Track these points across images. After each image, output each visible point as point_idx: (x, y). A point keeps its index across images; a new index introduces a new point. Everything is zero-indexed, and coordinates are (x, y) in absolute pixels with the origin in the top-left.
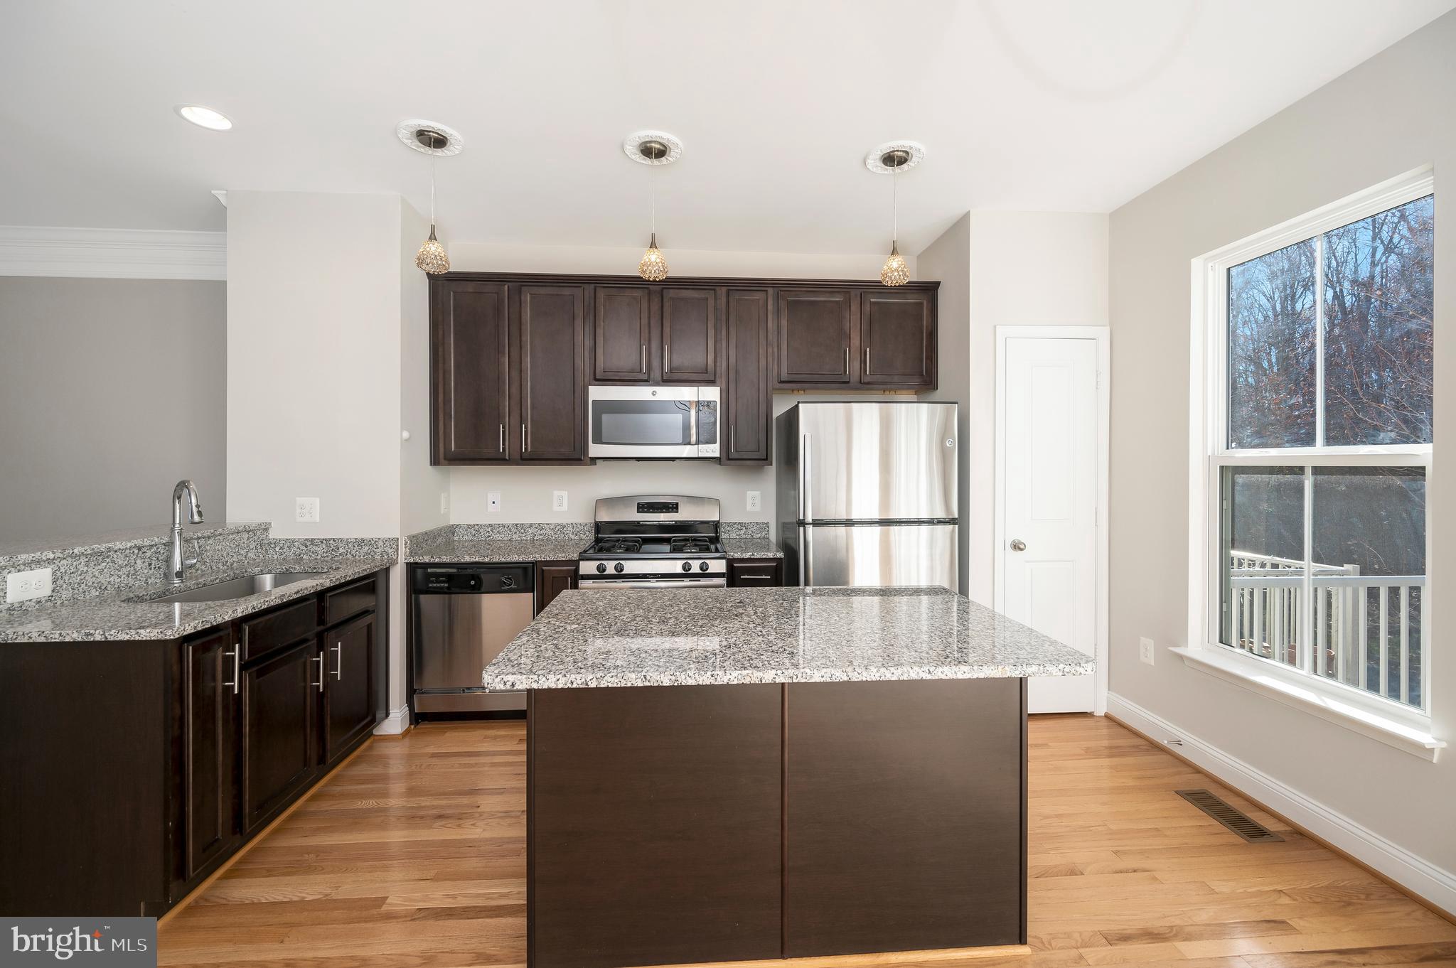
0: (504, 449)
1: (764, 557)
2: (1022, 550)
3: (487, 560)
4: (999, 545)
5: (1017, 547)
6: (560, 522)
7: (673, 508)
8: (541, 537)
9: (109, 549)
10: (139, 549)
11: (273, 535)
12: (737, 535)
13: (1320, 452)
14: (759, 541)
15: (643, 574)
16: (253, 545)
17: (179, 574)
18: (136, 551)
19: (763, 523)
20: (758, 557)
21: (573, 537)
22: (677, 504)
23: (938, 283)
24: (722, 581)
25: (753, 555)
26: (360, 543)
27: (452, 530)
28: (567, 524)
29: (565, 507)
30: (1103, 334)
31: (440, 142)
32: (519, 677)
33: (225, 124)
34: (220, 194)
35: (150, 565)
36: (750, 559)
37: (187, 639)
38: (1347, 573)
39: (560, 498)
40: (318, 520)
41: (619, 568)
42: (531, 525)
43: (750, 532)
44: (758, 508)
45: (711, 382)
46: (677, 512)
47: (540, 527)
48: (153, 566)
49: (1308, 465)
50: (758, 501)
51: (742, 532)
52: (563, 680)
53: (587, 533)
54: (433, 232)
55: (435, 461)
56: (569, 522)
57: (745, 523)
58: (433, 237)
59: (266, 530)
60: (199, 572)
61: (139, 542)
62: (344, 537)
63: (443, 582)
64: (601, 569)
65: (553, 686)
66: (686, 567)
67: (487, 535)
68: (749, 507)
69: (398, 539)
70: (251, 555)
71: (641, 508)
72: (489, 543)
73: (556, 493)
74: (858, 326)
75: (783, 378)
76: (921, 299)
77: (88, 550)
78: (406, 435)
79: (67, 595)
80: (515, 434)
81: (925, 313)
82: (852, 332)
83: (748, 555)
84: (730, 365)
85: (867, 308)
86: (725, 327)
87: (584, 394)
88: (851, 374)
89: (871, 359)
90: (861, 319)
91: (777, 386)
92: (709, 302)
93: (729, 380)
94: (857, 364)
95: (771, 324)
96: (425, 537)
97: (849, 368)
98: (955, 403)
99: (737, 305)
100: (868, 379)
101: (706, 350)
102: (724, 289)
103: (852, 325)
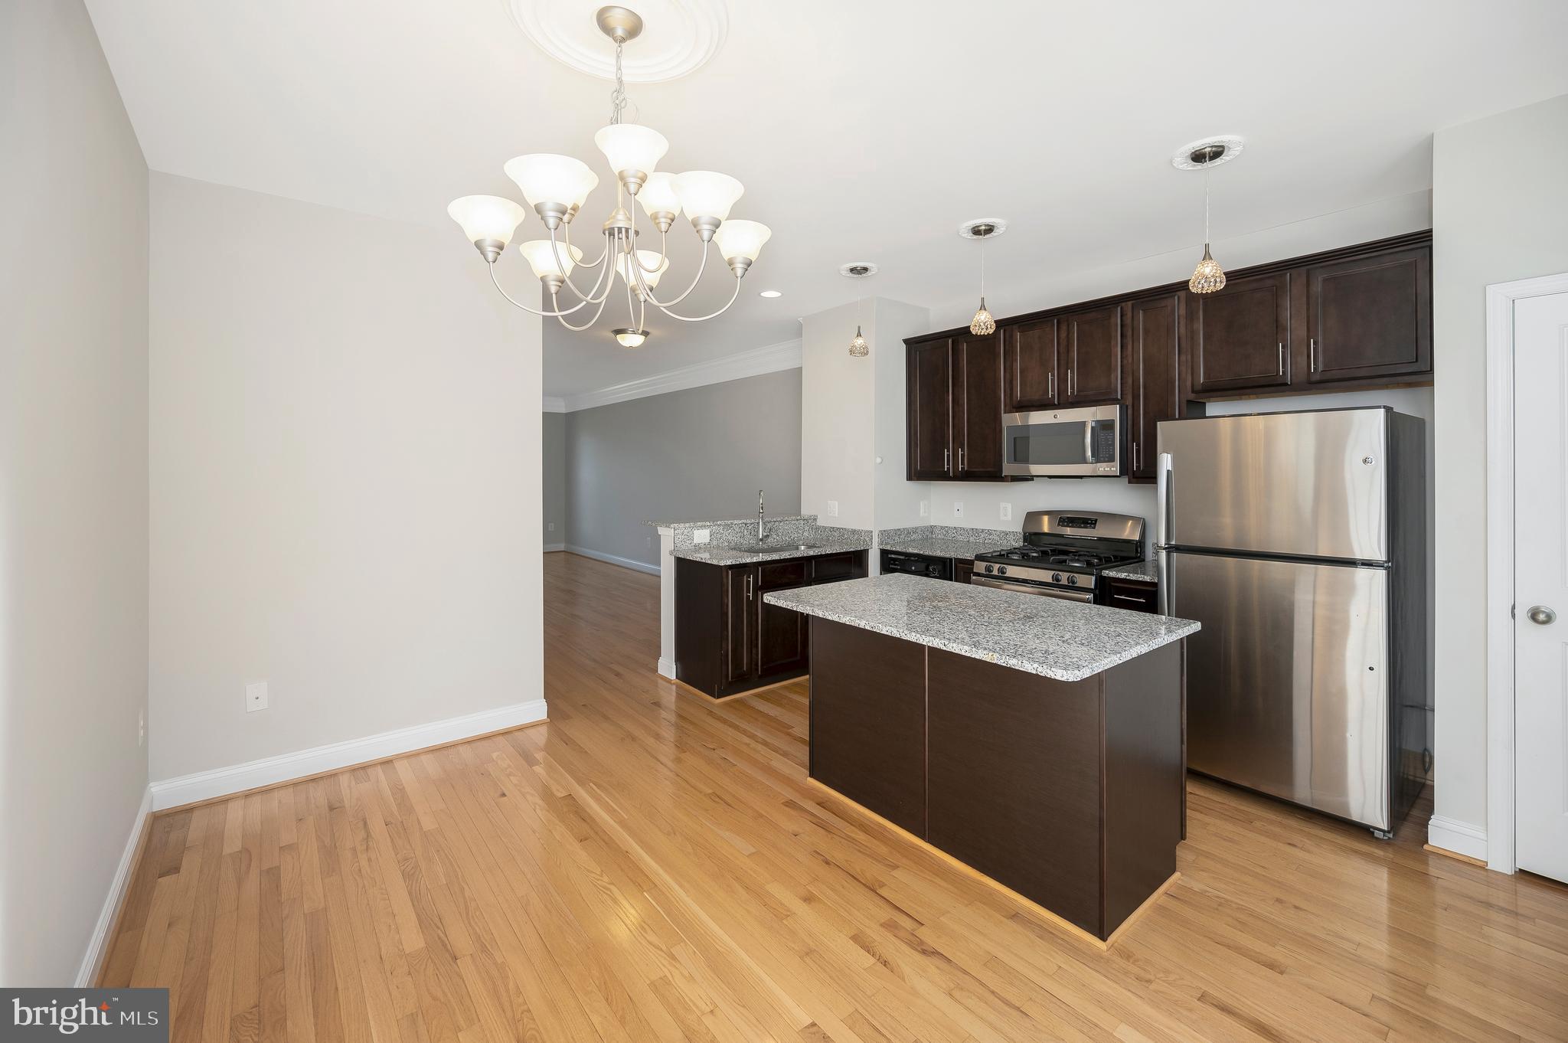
0: (948, 469)
1: (1140, 579)
3: (922, 552)
6: (1004, 530)
7: (1091, 523)
8: (989, 541)
9: (732, 524)
10: (746, 525)
11: (820, 523)
15: (1023, 579)
17: (761, 540)
18: (744, 526)
20: (1134, 578)
22: (1097, 520)
23: (1431, 233)
24: (1090, 596)
25: (1129, 576)
26: (854, 532)
27: (932, 529)
28: (1009, 532)
29: (1009, 517)
31: (864, 271)
33: (779, 295)
34: (800, 319)
35: (750, 533)
36: (1125, 579)
37: (731, 567)
39: (1005, 509)
40: (837, 515)
41: (1002, 571)
42: (983, 531)
45: (1113, 401)
46: (1094, 528)
47: (989, 532)
48: (752, 535)
54: (859, 331)
55: (910, 478)
56: (1011, 531)
58: (859, 335)
59: (815, 520)
60: (780, 540)
61: (745, 521)
62: (847, 527)
63: (897, 565)
64: (989, 569)
66: (1056, 578)
67: (953, 535)
69: (872, 532)
70: (806, 534)
71: (1062, 521)
72: (954, 541)
73: (1003, 505)
74: (1304, 312)
75: (1198, 387)
76: (1408, 258)
77: (722, 523)
78: (879, 460)
79: (715, 543)
80: (956, 456)
81: (1418, 275)
82: (1293, 322)
83: (1123, 575)
84: (1135, 380)
85: (1317, 287)
86: (1131, 343)
87: (997, 420)
88: (1293, 373)
89: (1324, 351)
90: (1308, 304)
91: (1191, 396)
92: (1113, 320)
93: (1136, 397)
94: (1303, 360)
95: (1183, 330)
96: (898, 532)
97: (1285, 368)
98: (1379, 407)
99: (1144, 317)
100: (1317, 377)
101: (1109, 369)
102: (1130, 304)
103: (1293, 313)
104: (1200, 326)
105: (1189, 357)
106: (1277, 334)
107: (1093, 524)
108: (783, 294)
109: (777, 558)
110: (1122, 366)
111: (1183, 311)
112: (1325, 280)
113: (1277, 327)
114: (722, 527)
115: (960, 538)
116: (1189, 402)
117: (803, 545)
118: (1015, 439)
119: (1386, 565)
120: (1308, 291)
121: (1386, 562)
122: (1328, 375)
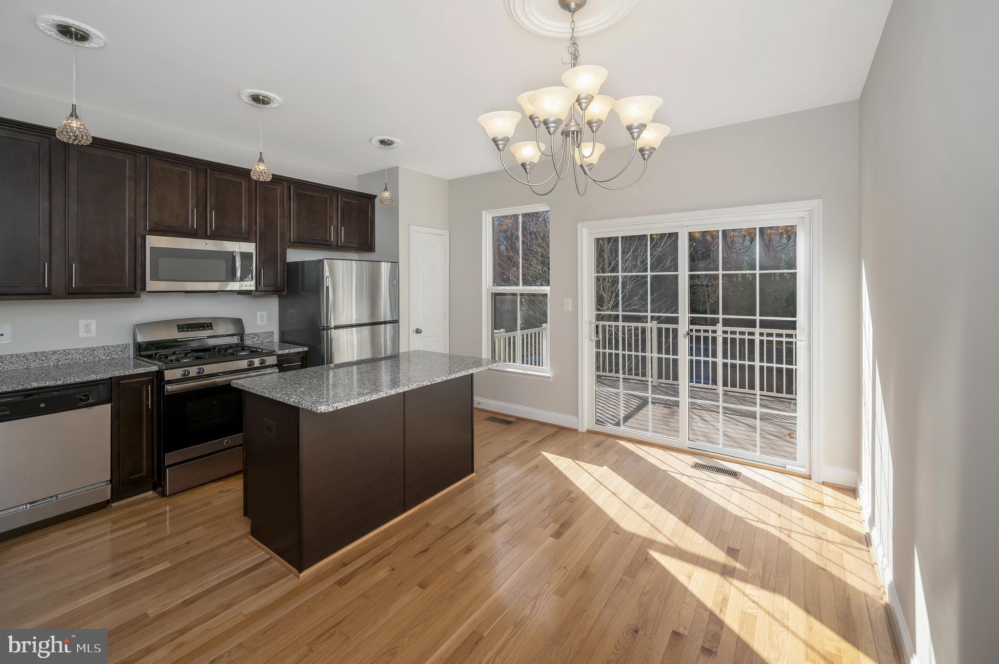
1: (297, 351)
2: (420, 333)
4: (411, 332)
5: (418, 331)
6: (89, 346)
7: (208, 326)
8: (67, 361)
12: (252, 342)
13: (521, 289)
14: (267, 344)
19: (270, 332)
21: (104, 358)
22: (211, 324)
23: (377, 196)
24: (275, 369)
28: (98, 347)
29: (95, 333)
30: (447, 233)
32: (339, 403)
38: (501, 333)
39: (88, 326)
41: (199, 371)
42: (54, 352)
43: (261, 339)
44: (265, 323)
46: (212, 329)
47: (66, 352)
49: (519, 293)
50: (265, 318)
51: (255, 339)
52: (357, 401)
53: (120, 353)
56: (100, 345)
57: (257, 333)
65: (353, 404)
66: (249, 364)
68: (259, 322)
71: (180, 328)
73: (82, 323)
75: (293, 240)
91: (289, 244)
101: (241, 217)
104: (295, 206)
106: (328, 220)
107: (209, 326)
112: (344, 201)
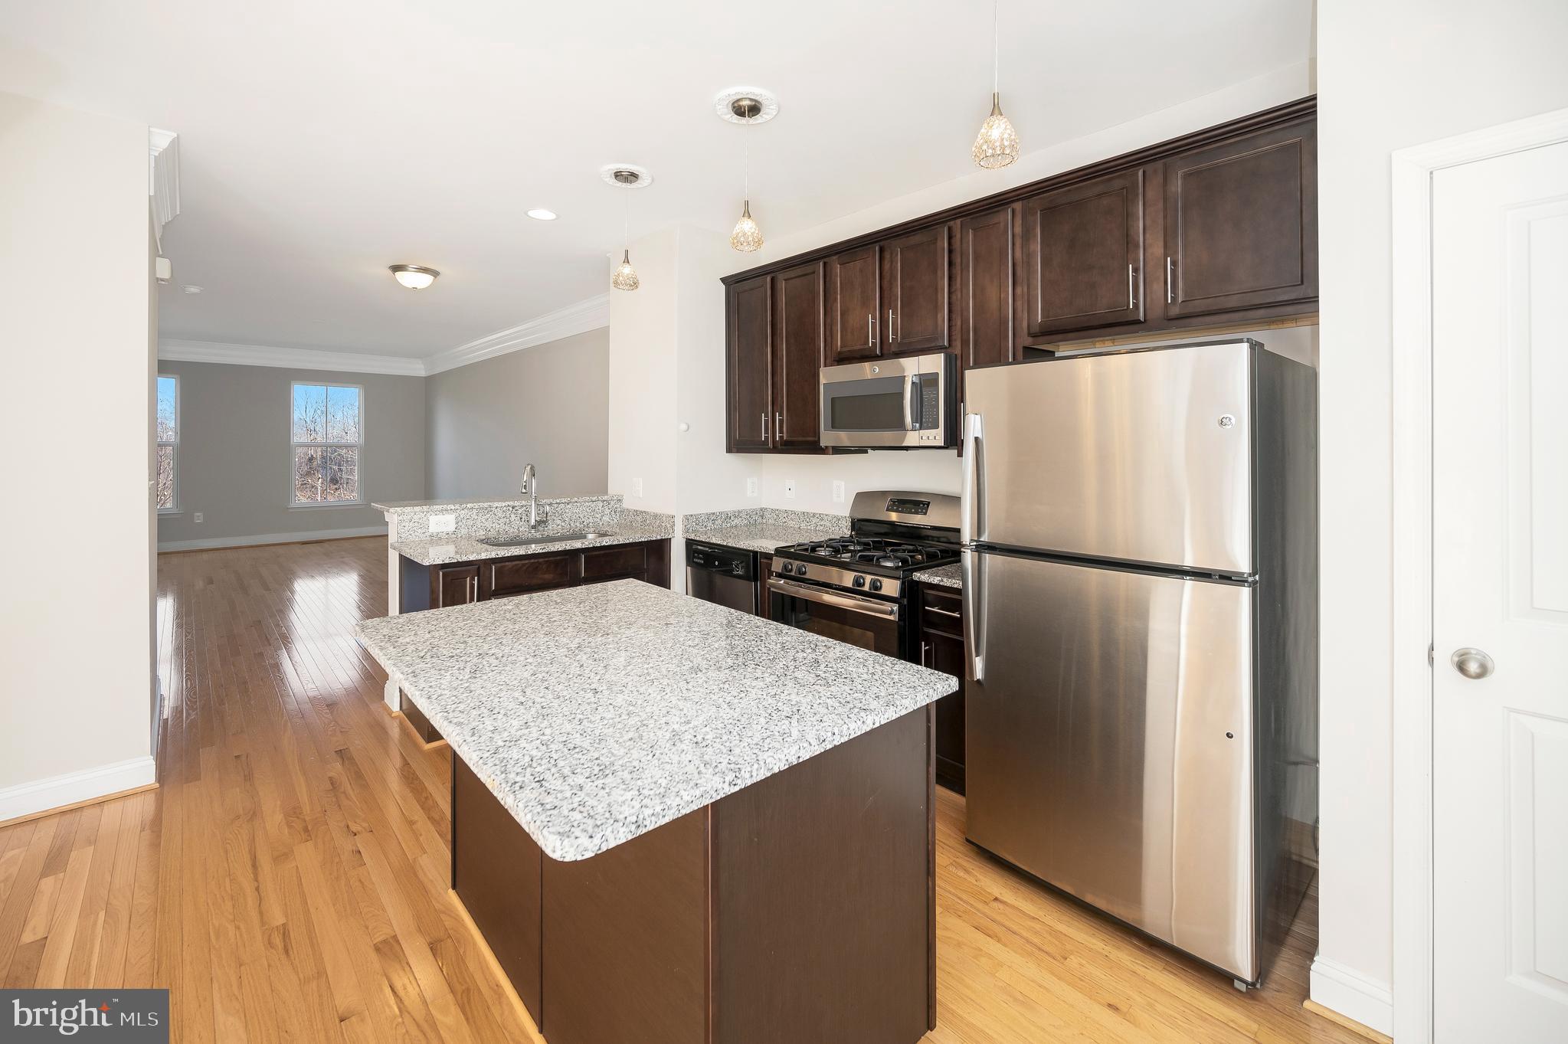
0: (766, 438)
8: (822, 528)
9: (492, 507)
10: (513, 508)
11: (626, 505)
15: (824, 582)
16: (607, 511)
17: (534, 527)
18: (511, 509)
20: (948, 584)
22: (929, 504)
24: (894, 609)
25: (942, 581)
27: (761, 512)
31: (632, 177)
33: (552, 216)
35: (521, 518)
36: (939, 585)
39: (838, 489)
40: (641, 495)
41: (801, 570)
42: (814, 515)
45: (938, 349)
46: (925, 514)
47: (821, 517)
48: (523, 520)
55: (729, 450)
56: (844, 515)
58: (626, 261)
59: (619, 500)
60: (559, 527)
61: (511, 503)
62: (652, 510)
63: (701, 559)
64: (787, 568)
66: (858, 582)
67: (785, 520)
69: (674, 516)
71: (891, 505)
74: (1161, 221)
75: (1035, 329)
76: (1291, 138)
77: (476, 505)
78: (684, 427)
79: (464, 531)
80: (774, 423)
81: (1304, 160)
82: (1148, 235)
83: (936, 580)
84: (965, 321)
85: (1177, 185)
86: (959, 272)
87: (815, 376)
88: (1148, 306)
89: (1184, 274)
90: (1165, 209)
91: (1028, 341)
92: (939, 243)
93: (965, 343)
94: (1158, 288)
95: (1018, 254)
96: (712, 517)
97: (1137, 300)
98: (1240, 341)
99: (975, 236)
100: (1175, 311)
101: (936, 308)
102: (958, 221)
103: (1148, 223)
104: (1037, 247)
105: (1025, 289)
106: (1127, 252)
107: (925, 508)
108: (558, 217)
109: (522, 552)
110: (950, 304)
111: (1018, 230)
112: (1187, 176)
113: (1127, 244)
114: (475, 511)
115: (791, 523)
116: (1025, 348)
117: (594, 532)
118: (832, 399)
119: (1250, 579)
120: (1165, 191)
121: (1250, 575)
122: (1191, 308)
